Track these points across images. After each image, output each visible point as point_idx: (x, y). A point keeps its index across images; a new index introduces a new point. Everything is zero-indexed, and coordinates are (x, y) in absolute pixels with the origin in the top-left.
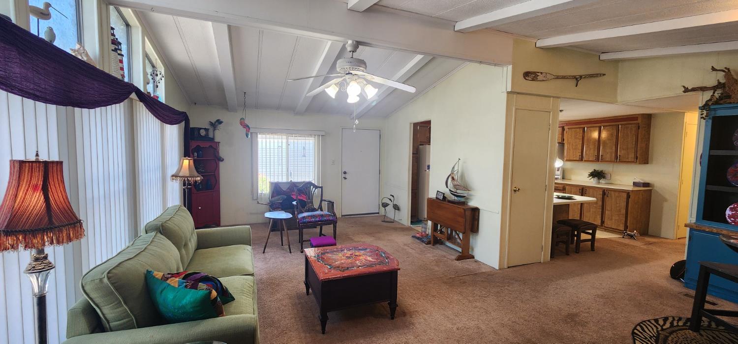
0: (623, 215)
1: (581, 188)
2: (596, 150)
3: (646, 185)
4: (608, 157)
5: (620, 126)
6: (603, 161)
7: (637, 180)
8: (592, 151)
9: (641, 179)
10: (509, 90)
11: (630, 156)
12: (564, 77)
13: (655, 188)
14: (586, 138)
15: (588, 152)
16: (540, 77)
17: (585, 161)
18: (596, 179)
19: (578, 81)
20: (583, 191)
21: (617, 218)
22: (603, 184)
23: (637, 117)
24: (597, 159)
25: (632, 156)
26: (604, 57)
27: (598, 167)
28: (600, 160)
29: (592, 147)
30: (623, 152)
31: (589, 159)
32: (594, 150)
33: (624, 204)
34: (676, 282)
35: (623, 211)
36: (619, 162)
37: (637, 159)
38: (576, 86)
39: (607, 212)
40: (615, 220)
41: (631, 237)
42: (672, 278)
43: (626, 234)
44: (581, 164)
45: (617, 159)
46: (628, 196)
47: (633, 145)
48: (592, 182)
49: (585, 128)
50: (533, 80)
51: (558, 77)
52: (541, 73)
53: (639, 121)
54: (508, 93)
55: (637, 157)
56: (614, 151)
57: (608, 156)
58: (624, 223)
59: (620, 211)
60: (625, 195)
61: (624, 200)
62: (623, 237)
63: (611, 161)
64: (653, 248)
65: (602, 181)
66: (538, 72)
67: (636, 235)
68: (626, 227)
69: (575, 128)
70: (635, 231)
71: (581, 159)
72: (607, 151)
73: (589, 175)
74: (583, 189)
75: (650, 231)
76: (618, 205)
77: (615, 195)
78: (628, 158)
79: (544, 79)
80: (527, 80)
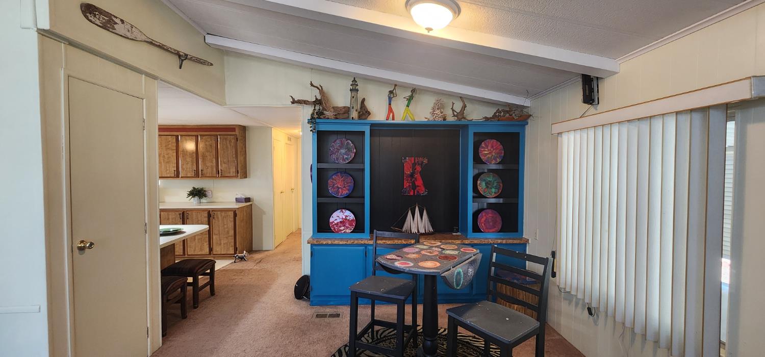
0: (231, 236)
1: (181, 213)
2: (195, 164)
3: (248, 200)
4: (208, 172)
5: (219, 137)
6: (204, 176)
7: (239, 196)
8: (189, 165)
9: (242, 194)
10: (45, 24)
11: (231, 170)
12: (161, 47)
13: (255, 202)
14: (180, 150)
15: (184, 167)
16: (119, 28)
17: (182, 177)
18: (196, 198)
19: (183, 60)
20: (184, 216)
21: (226, 241)
22: (205, 204)
23: (235, 128)
24: (197, 175)
25: (233, 170)
26: (210, 39)
27: (198, 184)
28: (200, 176)
29: (189, 159)
30: (224, 165)
31: (186, 175)
32: (192, 165)
33: (231, 225)
34: (303, 303)
35: (232, 232)
36: (221, 177)
37: (238, 173)
38: (180, 68)
39: (214, 237)
40: (224, 244)
41: (242, 259)
42: (298, 299)
43: (237, 257)
44: (177, 181)
45: (219, 174)
46: (235, 215)
47: (233, 158)
48: (192, 203)
49: (178, 136)
50: (104, 27)
51: (151, 43)
52: (122, 21)
53: (237, 132)
54: (42, 33)
55: (238, 171)
56: (215, 164)
57: (209, 170)
58: (233, 245)
59: (228, 232)
60: (231, 214)
61: (231, 220)
62: (235, 262)
63: (212, 177)
64: (263, 265)
65: (204, 200)
66: (116, 18)
67: (246, 255)
68: (236, 249)
69: (165, 135)
70: (245, 252)
71: (177, 175)
72: (208, 165)
73: (189, 194)
74: (183, 213)
75: (255, 247)
76: (226, 226)
77: (221, 216)
78: (230, 173)
79: (129, 35)
80: (91, 21)
